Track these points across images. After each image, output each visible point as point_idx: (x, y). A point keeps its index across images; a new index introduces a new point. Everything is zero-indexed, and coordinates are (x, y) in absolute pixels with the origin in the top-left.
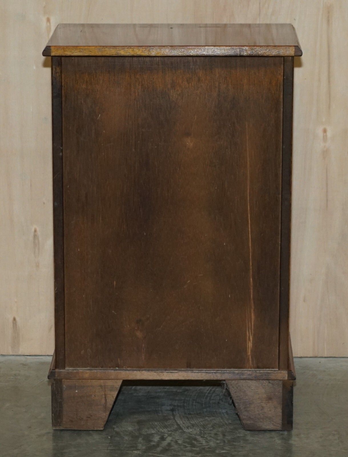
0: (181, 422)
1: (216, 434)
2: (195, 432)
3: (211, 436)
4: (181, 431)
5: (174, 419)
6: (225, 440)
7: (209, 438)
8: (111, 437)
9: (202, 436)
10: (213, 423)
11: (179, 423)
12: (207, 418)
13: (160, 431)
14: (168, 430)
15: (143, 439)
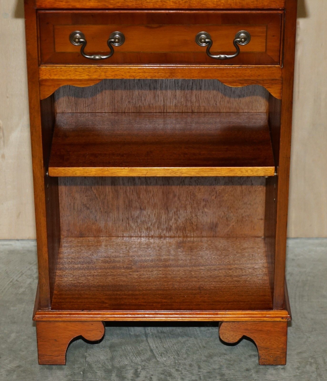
0: (154, 345)
1: (191, 365)
2: (169, 362)
3: (185, 369)
4: (154, 360)
5: (147, 340)
6: (201, 375)
7: (184, 372)
8: (84, 371)
9: (177, 368)
10: (187, 346)
11: (152, 348)
12: (180, 338)
13: (133, 361)
14: (142, 359)
15: (117, 376)
